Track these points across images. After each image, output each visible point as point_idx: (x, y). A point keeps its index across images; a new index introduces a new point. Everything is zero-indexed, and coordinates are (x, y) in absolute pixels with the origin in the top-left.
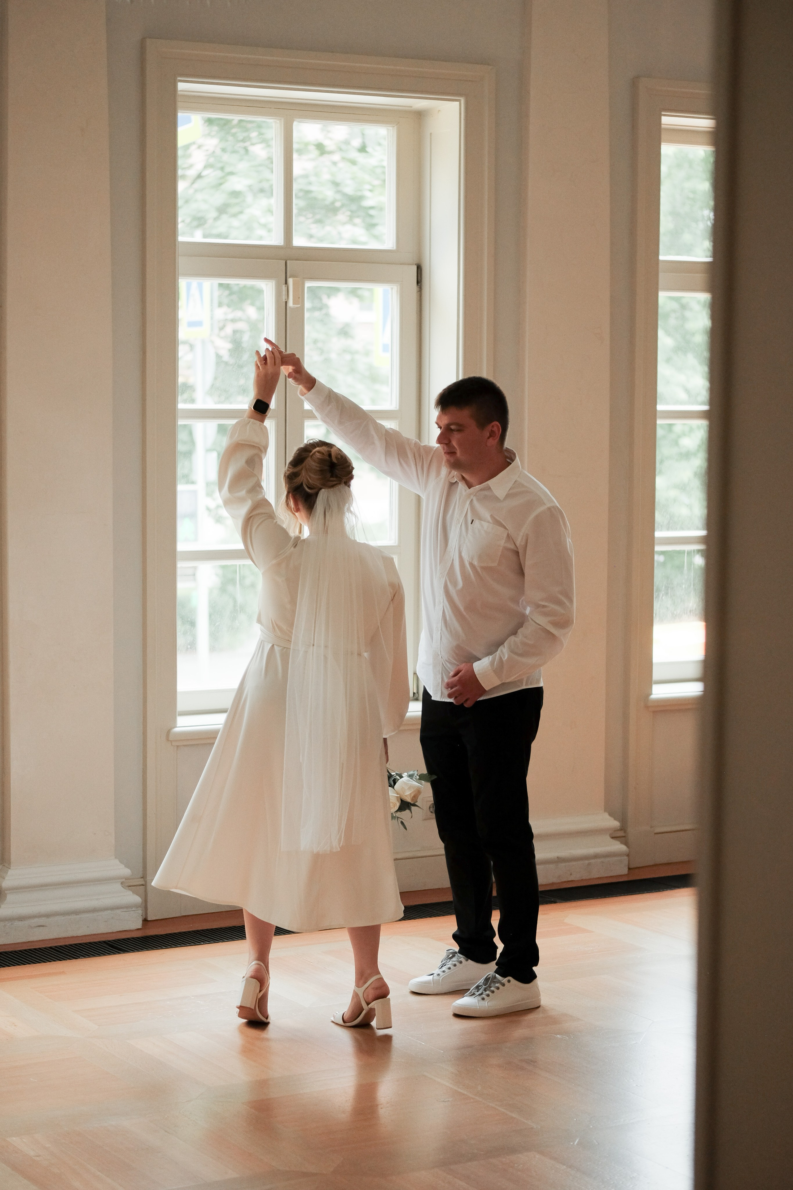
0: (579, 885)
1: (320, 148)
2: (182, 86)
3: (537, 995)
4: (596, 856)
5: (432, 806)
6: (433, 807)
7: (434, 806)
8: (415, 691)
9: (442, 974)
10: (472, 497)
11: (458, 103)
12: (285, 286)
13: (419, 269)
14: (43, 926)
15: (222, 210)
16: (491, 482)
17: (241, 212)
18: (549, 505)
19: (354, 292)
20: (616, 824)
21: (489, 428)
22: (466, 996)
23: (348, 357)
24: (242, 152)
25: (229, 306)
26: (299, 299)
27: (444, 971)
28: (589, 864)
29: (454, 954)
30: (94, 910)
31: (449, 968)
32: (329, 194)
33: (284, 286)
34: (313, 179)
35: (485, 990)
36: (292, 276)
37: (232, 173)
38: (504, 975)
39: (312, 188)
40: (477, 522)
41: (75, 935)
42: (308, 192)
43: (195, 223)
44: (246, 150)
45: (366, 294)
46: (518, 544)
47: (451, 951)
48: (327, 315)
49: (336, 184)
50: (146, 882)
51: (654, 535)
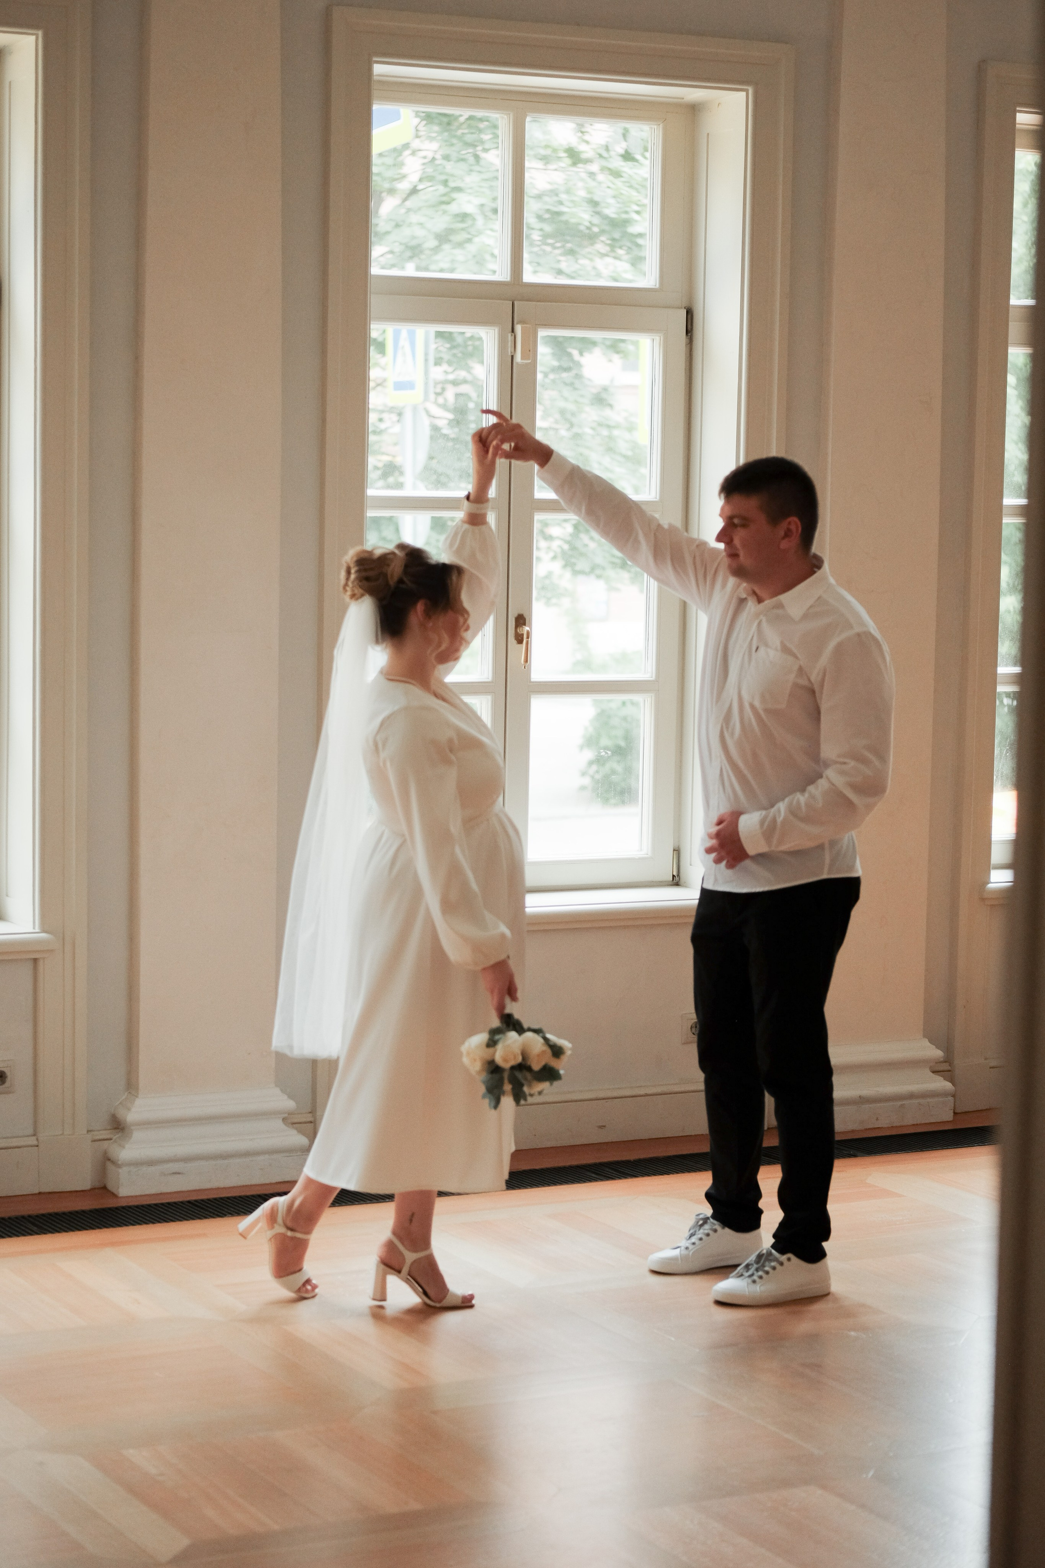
0: (888, 1133)
1: (574, 156)
2: (379, 69)
3: (826, 1278)
4: (911, 1096)
5: (694, 1026)
6: (696, 1027)
7: (698, 1026)
8: (675, 874)
9: (691, 1247)
10: (761, 617)
11: (744, 94)
12: (512, 335)
13: (690, 314)
14: (179, 1173)
15: (443, 238)
16: (784, 598)
17: (469, 241)
18: (857, 629)
19: (615, 347)
20: (939, 1054)
21: (784, 525)
22: (732, 1277)
23: (605, 432)
24: (471, 160)
25: (450, 363)
26: (531, 351)
27: (694, 1244)
28: (902, 1106)
29: (705, 1220)
30: (247, 1154)
31: (701, 1239)
32: (584, 216)
33: (510, 335)
34: (563, 197)
35: (757, 1270)
36: (521, 322)
37: (458, 189)
38: (782, 1252)
39: (563, 209)
40: (762, 649)
41: (222, 1185)
42: (558, 214)
43: (408, 253)
44: (477, 157)
45: (631, 348)
46: (813, 678)
47: (701, 1216)
48: (579, 376)
49: (594, 203)
50: (314, 1117)
51: (996, 671)
